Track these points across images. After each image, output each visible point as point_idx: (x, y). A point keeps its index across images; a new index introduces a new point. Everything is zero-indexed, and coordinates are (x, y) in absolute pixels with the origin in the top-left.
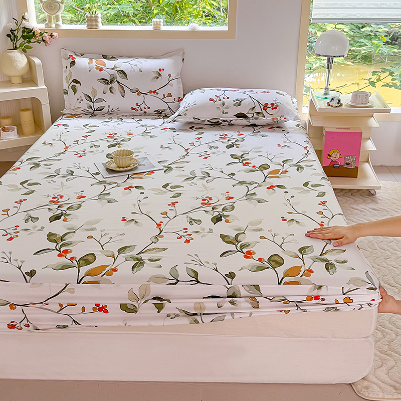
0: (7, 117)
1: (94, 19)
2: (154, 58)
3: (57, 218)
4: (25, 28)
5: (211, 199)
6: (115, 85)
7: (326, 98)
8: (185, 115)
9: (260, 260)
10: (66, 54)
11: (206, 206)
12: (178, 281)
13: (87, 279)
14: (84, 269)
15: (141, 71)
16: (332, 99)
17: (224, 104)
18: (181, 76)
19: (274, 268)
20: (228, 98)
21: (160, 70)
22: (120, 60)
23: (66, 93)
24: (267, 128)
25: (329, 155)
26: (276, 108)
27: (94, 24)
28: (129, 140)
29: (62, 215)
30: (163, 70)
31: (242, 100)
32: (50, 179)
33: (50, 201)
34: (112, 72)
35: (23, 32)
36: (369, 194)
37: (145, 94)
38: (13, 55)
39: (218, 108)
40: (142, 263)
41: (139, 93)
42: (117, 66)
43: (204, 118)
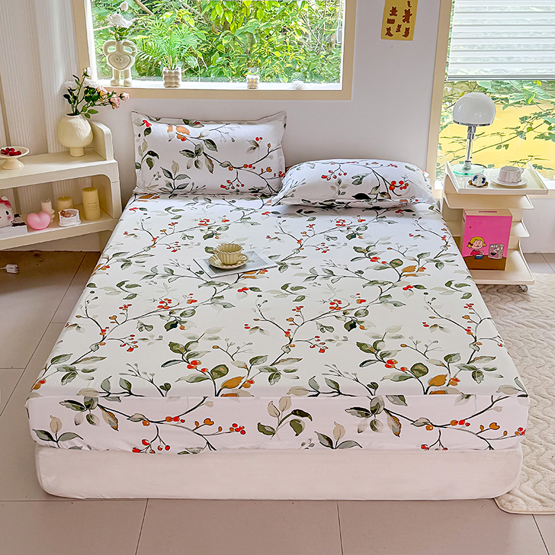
0: (66, 198)
1: (174, 75)
2: (248, 124)
3: (174, 326)
4: (88, 87)
5: (340, 302)
6: (201, 158)
7: (466, 174)
8: (292, 196)
9: (403, 369)
10: (139, 119)
11: (335, 311)
12: (319, 393)
13: (225, 391)
14: (220, 381)
15: (233, 141)
16: (475, 177)
17: (340, 182)
18: (283, 146)
19: (417, 378)
20: (345, 174)
21: (257, 139)
22: (207, 127)
23: (138, 167)
24: (393, 212)
25: (469, 243)
26: (405, 188)
27: (174, 81)
28: (226, 229)
29: (177, 323)
31: (363, 177)
32: (148, 280)
33: (159, 307)
34: (197, 142)
35: (86, 92)
36: (520, 290)
37: (239, 168)
38: (76, 122)
39: (333, 188)
40: (277, 374)
41: (231, 167)
42: (204, 135)
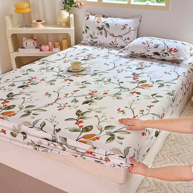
0: (58, 42)
2: (126, 19)
6: (103, 31)
8: (127, 49)
15: (116, 25)
17: (149, 46)
20: (152, 43)
21: (126, 25)
22: (109, 18)
24: (170, 63)
26: (176, 51)
30: (127, 25)
31: (159, 45)
34: (103, 24)
37: (116, 37)
39: (145, 48)
41: (114, 36)
42: (106, 21)
43: (137, 52)
